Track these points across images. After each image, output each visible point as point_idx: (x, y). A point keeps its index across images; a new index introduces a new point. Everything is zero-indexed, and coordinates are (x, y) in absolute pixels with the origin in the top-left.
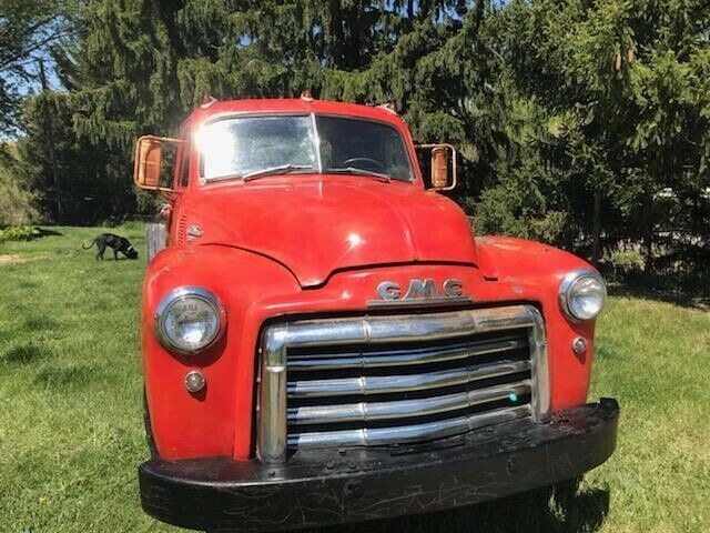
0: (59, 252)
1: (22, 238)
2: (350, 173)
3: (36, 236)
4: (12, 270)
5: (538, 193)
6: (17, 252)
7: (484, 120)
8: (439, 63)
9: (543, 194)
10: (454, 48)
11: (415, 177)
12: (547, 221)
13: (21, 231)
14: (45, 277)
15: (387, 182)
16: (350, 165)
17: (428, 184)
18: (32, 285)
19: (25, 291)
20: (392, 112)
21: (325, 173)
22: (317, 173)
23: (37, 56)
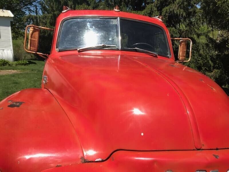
0: (32, 70)
1: (23, 64)
2: (136, 51)
3: (28, 64)
4: (14, 76)
5: (210, 62)
6: (19, 69)
7: (186, 33)
8: (171, 10)
9: (212, 62)
10: (178, 4)
11: (170, 55)
12: (212, 73)
13: (23, 62)
14: (23, 80)
15: (156, 56)
16: (137, 46)
17: (176, 58)
18: (17, 83)
19: (14, 85)
20: (160, 20)
21: (122, 50)
22: (118, 50)
23: (34, 4)
